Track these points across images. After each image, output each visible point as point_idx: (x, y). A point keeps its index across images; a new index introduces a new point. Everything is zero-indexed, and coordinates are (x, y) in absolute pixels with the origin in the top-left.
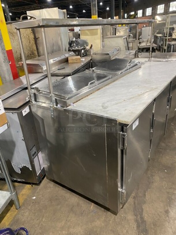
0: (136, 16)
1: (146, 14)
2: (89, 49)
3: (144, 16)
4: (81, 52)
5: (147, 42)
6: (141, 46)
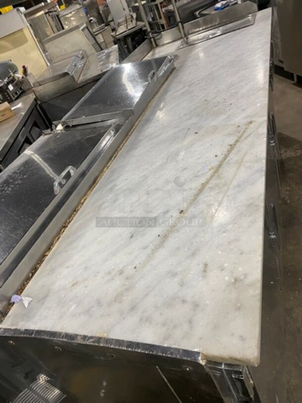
2: (23, 77)
4: (8, 90)
5: (125, 22)
6: (118, 35)
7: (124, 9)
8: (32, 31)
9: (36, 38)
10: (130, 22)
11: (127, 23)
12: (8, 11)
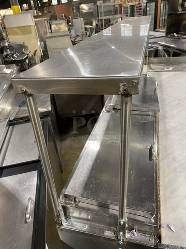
0: (51, 4)
1: (61, 2)
2: (32, 56)
3: (60, 4)
4: (25, 62)
5: (82, 36)
6: (76, 41)
7: (82, 28)
8: (36, 28)
9: (38, 32)
10: (85, 37)
11: (83, 36)
12: (17, 13)
